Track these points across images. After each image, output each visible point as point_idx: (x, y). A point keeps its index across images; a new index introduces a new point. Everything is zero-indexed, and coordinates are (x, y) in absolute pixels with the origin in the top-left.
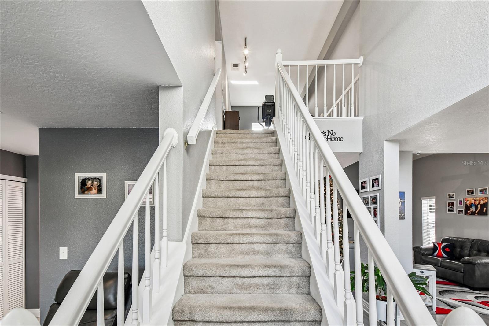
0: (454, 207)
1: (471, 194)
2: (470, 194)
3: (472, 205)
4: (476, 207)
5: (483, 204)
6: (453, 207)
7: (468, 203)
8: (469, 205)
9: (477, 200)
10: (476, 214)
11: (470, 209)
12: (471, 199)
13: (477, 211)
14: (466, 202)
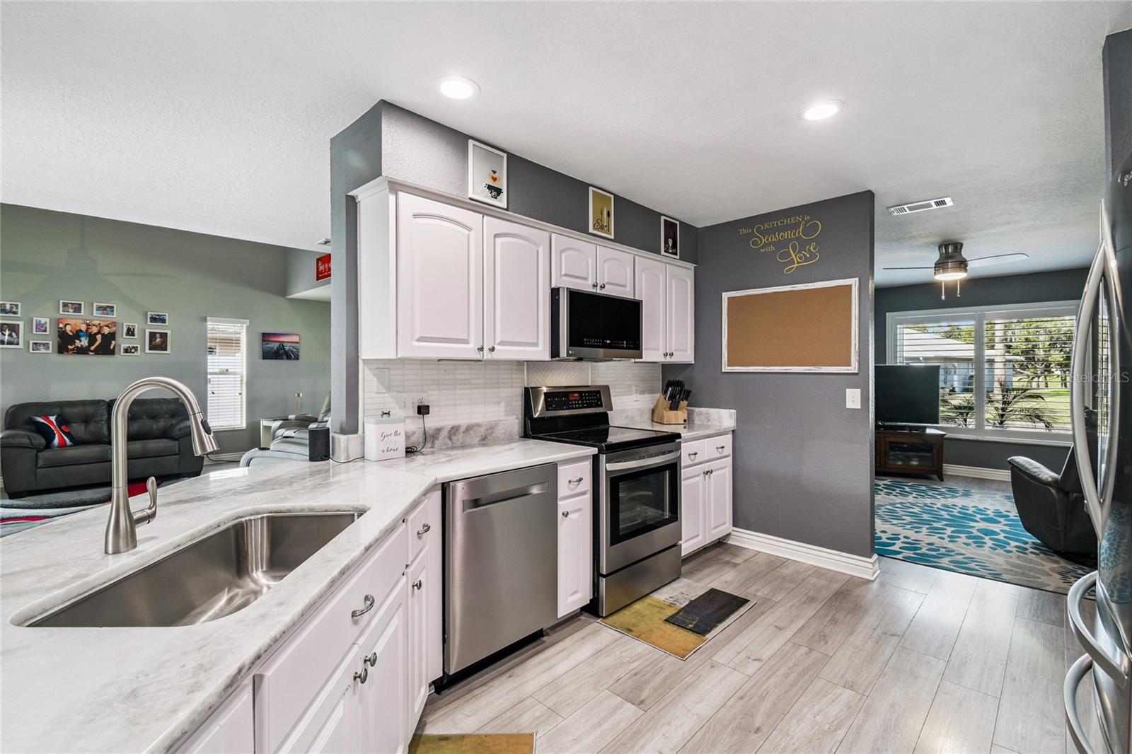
0: (18, 335)
1: (74, 312)
2: (68, 312)
3: (81, 334)
4: (92, 338)
5: (109, 333)
6: (14, 334)
7: (68, 328)
8: (71, 334)
9: (94, 325)
10: (92, 351)
11: (75, 342)
12: (75, 322)
13: (93, 345)
14: (61, 325)
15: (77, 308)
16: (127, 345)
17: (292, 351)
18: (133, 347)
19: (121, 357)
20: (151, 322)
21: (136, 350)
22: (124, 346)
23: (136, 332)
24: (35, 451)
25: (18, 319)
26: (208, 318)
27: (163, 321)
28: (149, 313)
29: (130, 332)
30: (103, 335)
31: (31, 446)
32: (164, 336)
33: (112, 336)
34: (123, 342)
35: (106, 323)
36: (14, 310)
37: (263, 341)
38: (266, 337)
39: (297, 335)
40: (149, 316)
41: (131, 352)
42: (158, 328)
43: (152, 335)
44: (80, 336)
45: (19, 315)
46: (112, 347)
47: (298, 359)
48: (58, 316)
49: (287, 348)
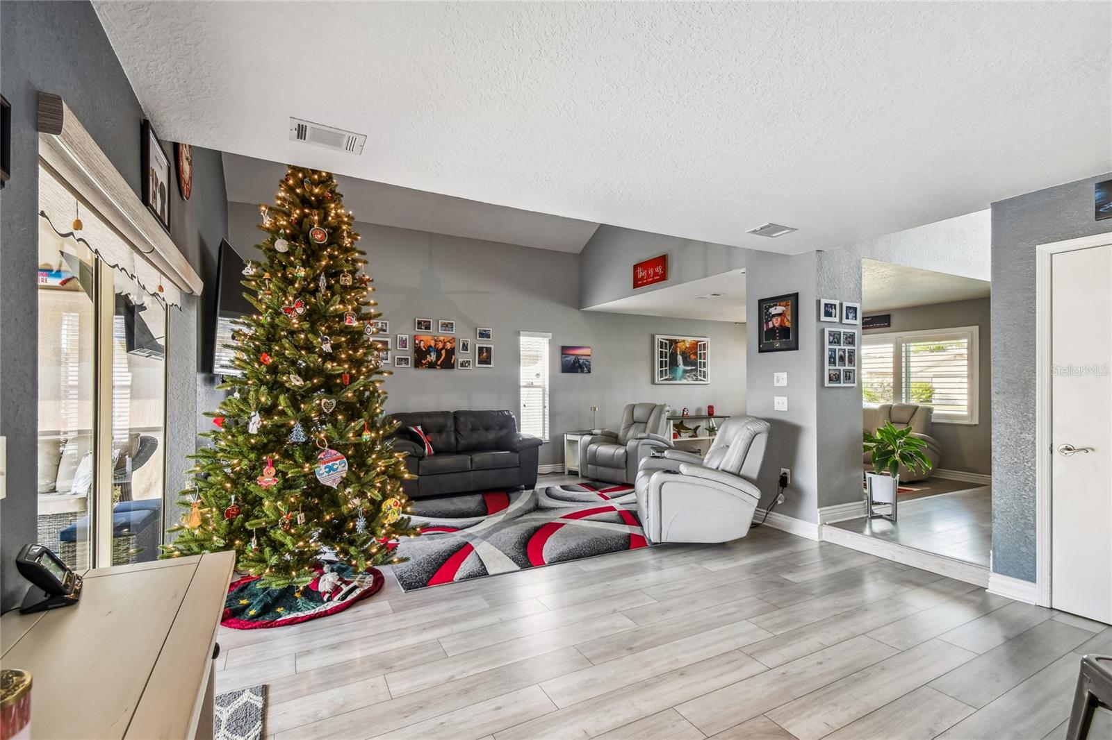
1: (425, 329)
2: (422, 329)
4: (439, 353)
5: (450, 348)
7: (422, 344)
8: (424, 349)
9: (440, 341)
10: (438, 366)
11: (427, 357)
13: (439, 360)
14: (417, 342)
15: (428, 328)
16: (463, 360)
17: (585, 364)
18: (467, 362)
19: (457, 372)
20: (480, 337)
21: (469, 364)
22: (460, 360)
23: (469, 347)
24: (417, 460)
25: (387, 336)
26: (521, 332)
27: (488, 336)
28: (478, 329)
29: (465, 347)
30: (447, 350)
31: (415, 455)
32: (488, 350)
33: (451, 352)
34: (460, 357)
35: (448, 339)
36: (384, 328)
37: (562, 354)
38: (565, 349)
39: (589, 347)
40: (478, 332)
41: (465, 366)
42: (484, 343)
43: (481, 349)
44: (430, 352)
45: (387, 333)
46: (452, 362)
47: (589, 372)
48: (416, 333)
49: (581, 361)
